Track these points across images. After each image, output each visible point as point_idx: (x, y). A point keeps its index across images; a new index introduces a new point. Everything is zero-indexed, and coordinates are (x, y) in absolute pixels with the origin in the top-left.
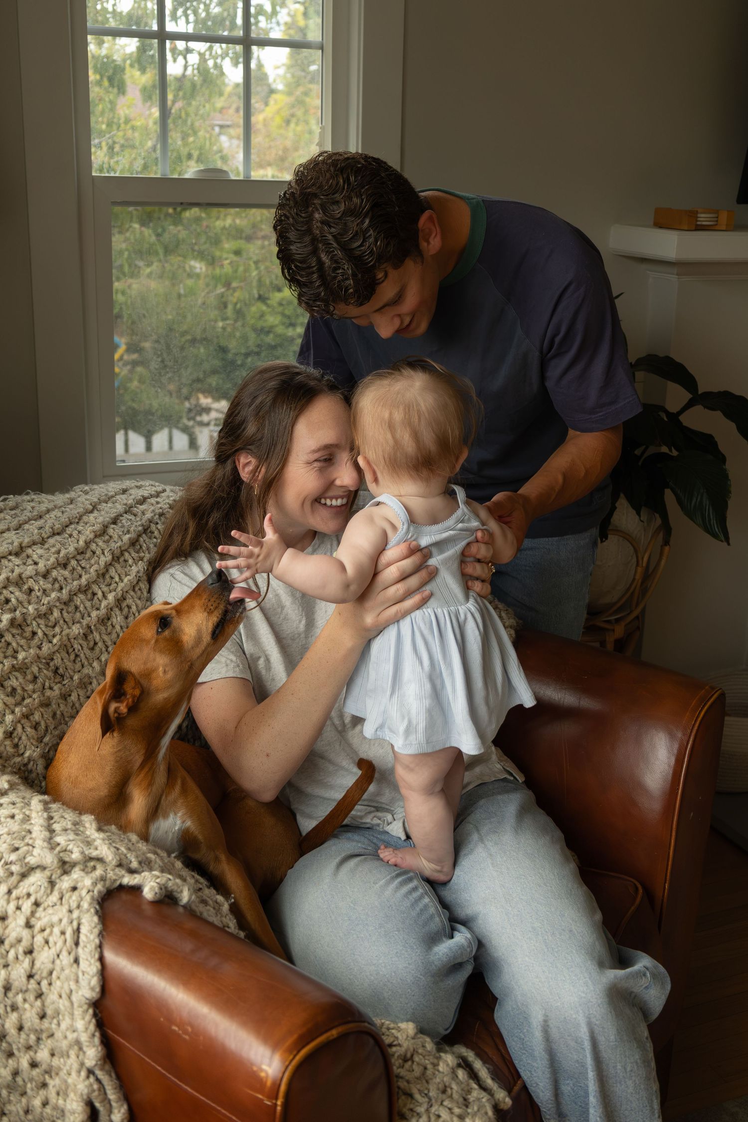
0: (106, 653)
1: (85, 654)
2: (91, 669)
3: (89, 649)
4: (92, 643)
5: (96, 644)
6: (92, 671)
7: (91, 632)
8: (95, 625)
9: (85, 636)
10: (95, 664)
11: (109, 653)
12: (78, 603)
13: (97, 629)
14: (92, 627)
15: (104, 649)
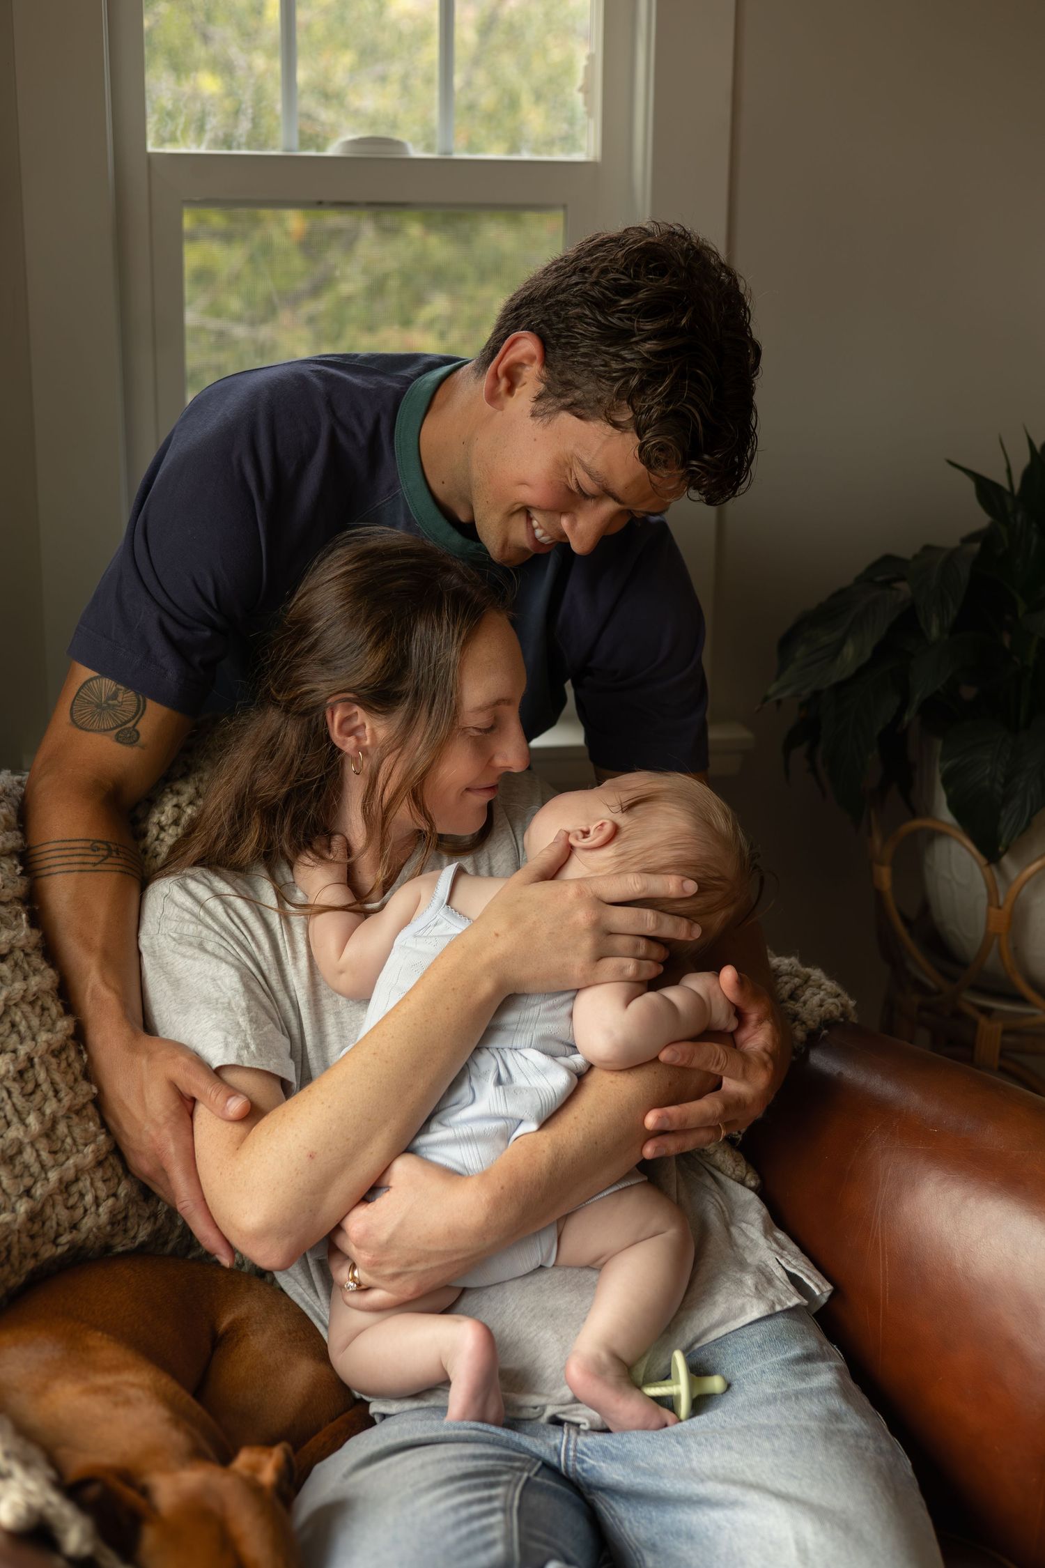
0: (54, 1101)
1: (14, 1105)
2: (22, 1129)
3: (24, 1096)
4: (30, 1087)
5: (37, 1085)
6: (25, 1132)
7: (32, 1066)
8: (41, 1057)
9: (21, 1073)
10: (32, 1120)
11: (60, 1101)
12: (17, 1019)
13: (43, 1062)
14: (36, 1060)
15: (51, 1094)
